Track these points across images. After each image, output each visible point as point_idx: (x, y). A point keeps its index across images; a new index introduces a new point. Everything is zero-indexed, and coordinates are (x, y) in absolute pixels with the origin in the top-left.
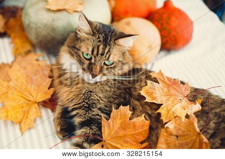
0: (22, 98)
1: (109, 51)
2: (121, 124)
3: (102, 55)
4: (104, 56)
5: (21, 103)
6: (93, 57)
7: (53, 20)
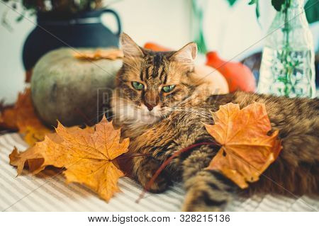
0: (87, 160)
1: (163, 71)
2: (234, 121)
3: (154, 76)
4: (158, 78)
5: (88, 165)
6: (144, 83)
7: (92, 70)
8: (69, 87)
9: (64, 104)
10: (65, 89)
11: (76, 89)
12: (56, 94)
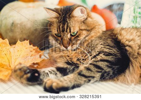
8: (21, 24)
9: (18, 33)
10: (19, 25)
11: (25, 25)
12: (13, 28)
